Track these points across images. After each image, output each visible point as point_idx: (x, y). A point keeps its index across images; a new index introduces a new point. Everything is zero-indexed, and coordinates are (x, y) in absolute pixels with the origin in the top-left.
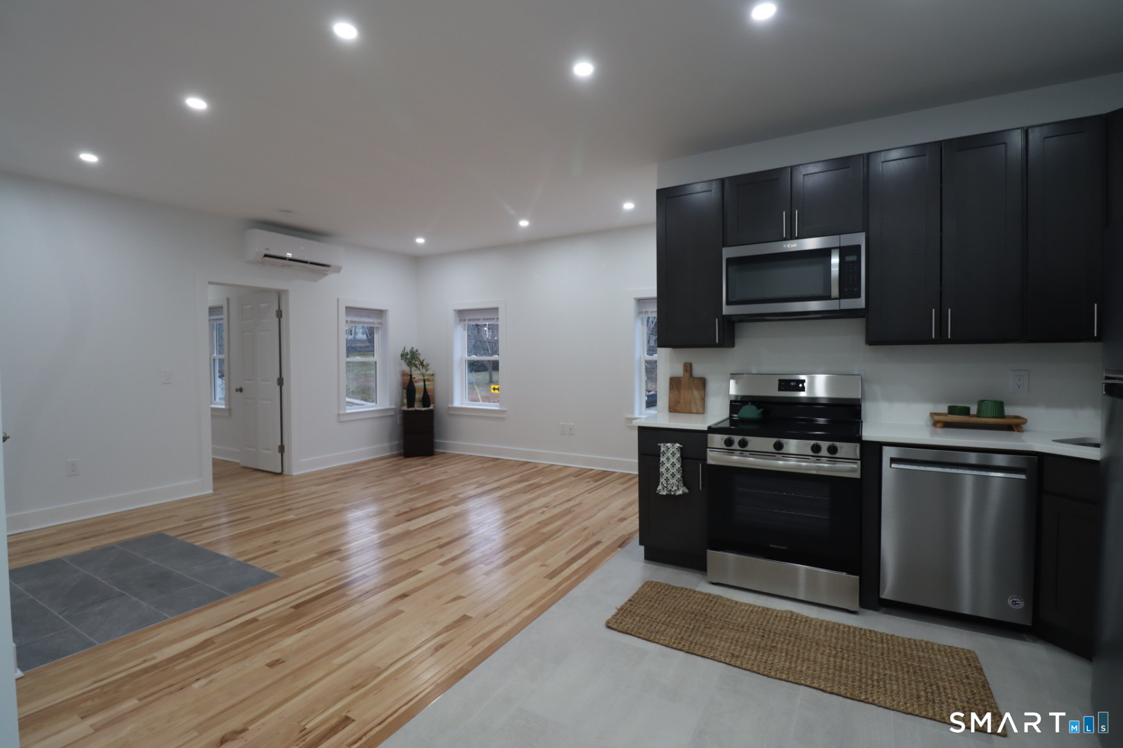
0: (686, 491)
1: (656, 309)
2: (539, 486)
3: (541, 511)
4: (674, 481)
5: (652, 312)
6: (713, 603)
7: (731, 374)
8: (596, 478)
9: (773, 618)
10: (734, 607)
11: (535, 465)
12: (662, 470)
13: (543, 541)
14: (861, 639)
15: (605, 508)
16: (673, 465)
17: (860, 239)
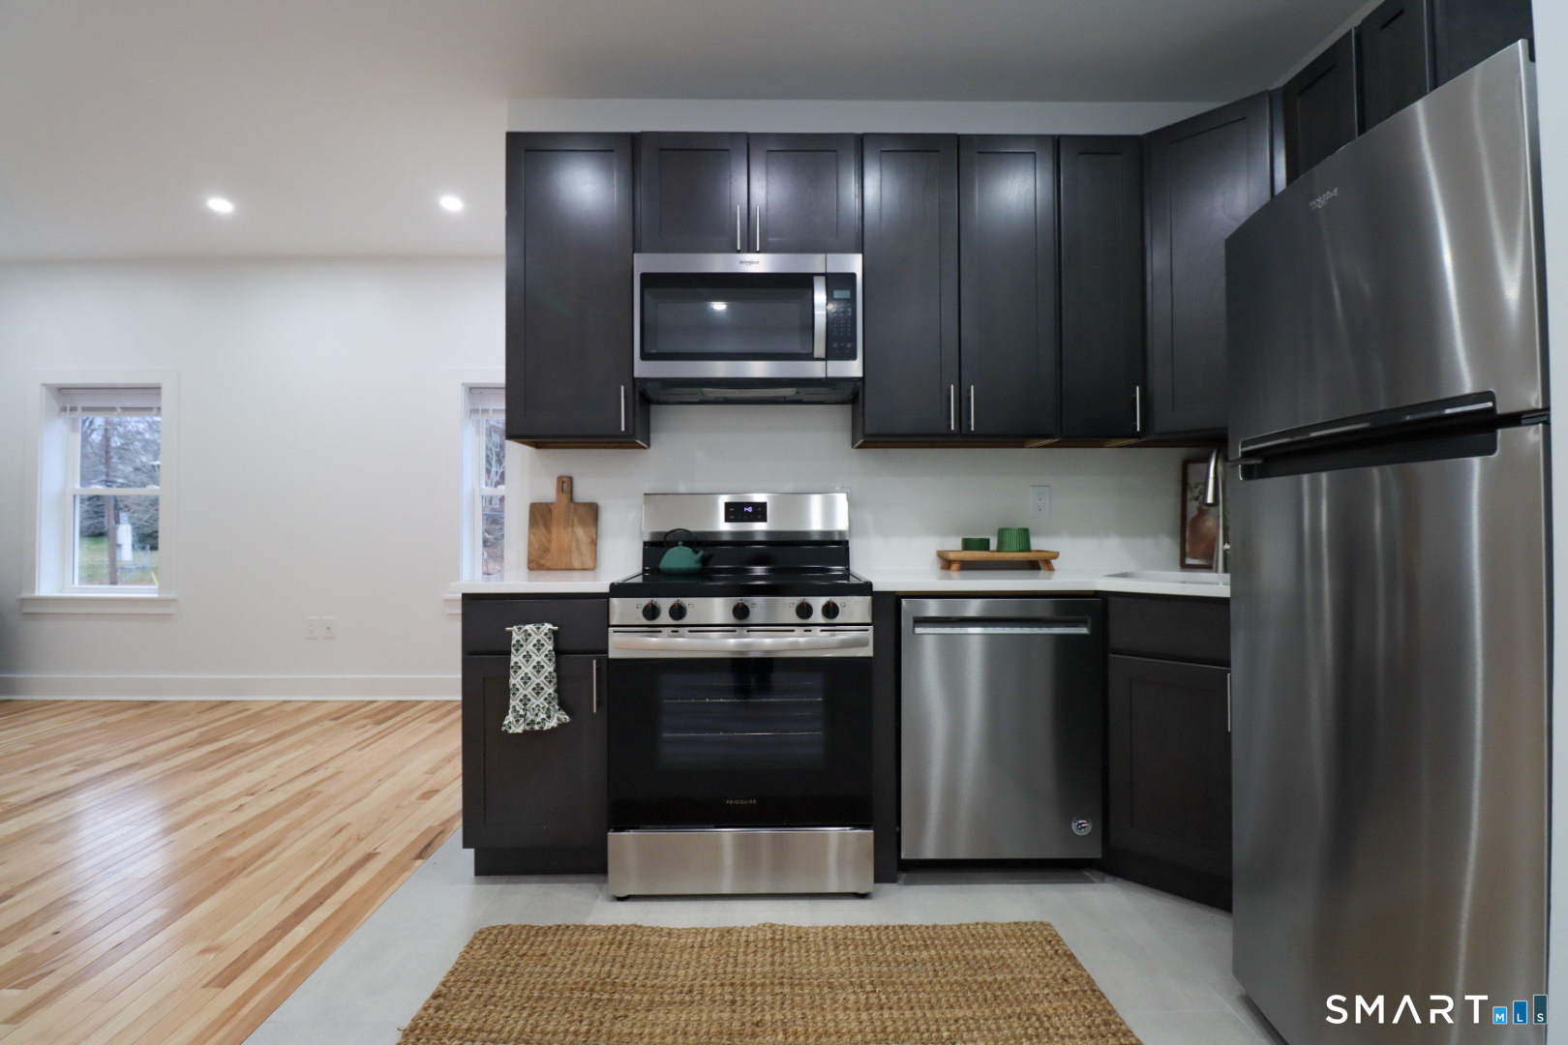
0: (566, 718)
1: (503, 406)
2: (241, 749)
3: (235, 805)
4: (541, 701)
5: (495, 411)
6: (625, 947)
7: (645, 494)
8: (380, 717)
9: (742, 949)
10: (666, 945)
11: (244, 706)
12: (515, 680)
13: (222, 882)
14: (893, 949)
15: (393, 774)
16: (538, 668)
17: (854, 264)
